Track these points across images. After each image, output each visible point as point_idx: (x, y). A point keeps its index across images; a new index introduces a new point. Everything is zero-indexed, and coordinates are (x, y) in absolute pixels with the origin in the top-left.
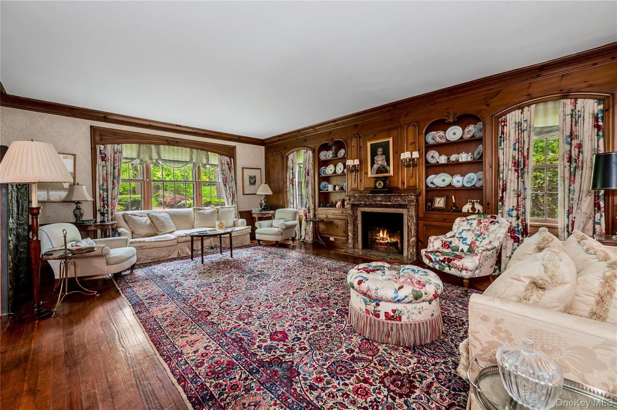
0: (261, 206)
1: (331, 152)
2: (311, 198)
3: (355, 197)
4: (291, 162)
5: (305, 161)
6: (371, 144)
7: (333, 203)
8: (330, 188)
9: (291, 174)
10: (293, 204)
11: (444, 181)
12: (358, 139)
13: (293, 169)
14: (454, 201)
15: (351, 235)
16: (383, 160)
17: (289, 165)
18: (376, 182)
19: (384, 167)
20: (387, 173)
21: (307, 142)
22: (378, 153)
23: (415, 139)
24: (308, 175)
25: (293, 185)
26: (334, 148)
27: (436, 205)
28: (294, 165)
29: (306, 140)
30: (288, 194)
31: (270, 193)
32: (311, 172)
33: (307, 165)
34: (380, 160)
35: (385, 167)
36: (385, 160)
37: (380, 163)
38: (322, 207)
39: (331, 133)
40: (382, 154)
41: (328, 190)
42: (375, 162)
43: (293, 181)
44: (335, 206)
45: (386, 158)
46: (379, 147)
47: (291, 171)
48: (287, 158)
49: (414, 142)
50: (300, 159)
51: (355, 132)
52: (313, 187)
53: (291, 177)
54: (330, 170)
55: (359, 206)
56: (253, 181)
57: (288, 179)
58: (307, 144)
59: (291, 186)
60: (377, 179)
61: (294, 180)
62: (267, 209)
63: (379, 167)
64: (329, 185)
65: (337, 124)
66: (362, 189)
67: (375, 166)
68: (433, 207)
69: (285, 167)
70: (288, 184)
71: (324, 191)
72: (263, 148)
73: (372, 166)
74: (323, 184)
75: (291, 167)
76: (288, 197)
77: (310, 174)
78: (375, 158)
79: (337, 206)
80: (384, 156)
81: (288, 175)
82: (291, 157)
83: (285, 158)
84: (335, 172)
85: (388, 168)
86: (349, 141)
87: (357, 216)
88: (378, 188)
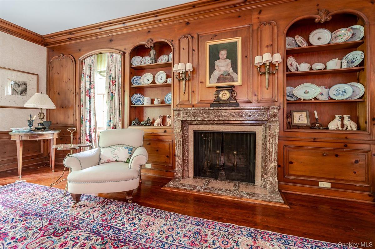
0: (31, 124)
1: (148, 58)
2: (118, 113)
3: (187, 111)
4: (88, 68)
5: (109, 67)
6: (210, 46)
7: (149, 120)
8: (146, 101)
9: (88, 84)
10: (90, 121)
11: (306, 92)
12: (190, 40)
13: (90, 77)
14: (317, 117)
15: (179, 161)
16: (227, 65)
17: (84, 71)
18: (218, 92)
19: (229, 74)
20: (233, 81)
21: (112, 42)
22: (220, 56)
23: (273, 40)
24: (114, 84)
25: (90, 97)
26: (152, 52)
27: (296, 122)
28: (92, 72)
29: (111, 41)
30: (82, 108)
31: (52, 106)
32: (119, 81)
33: (113, 72)
34: (223, 65)
35: (231, 74)
36: (230, 66)
37: (223, 69)
38: (134, 125)
39: (149, 32)
40: (227, 58)
41: (143, 104)
42: (216, 67)
43: (90, 93)
44: (152, 123)
45: (232, 63)
46: (223, 49)
47: (88, 79)
48: (82, 62)
49: (272, 45)
50: (103, 66)
51: (185, 31)
52: (121, 100)
53: (88, 87)
54: (146, 79)
55: (191, 123)
56: (20, 89)
57: (83, 89)
58: (113, 45)
59: (87, 98)
60: (219, 89)
61: (92, 90)
62: (45, 128)
63: (222, 74)
64: (145, 98)
65: (160, 20)
66: (195, 102)
67: (216, 74)
68: (293, 124)
69: (77, 75)
70: (83, 96)
71: (139, 104)
72: (44, 49)
73: (211, 73)
74: (136, 96)
75: (88, 73)
76: (83, 112)
77: (117, 83)
78: (216, 63)
79: (156, 124)
80: (229, 61)
81: (83, 85)
82: (87, 62)
83: (78, 63)
84: (153, 82)
85: (234, 75)
86: (177, 42)
87: (188, 136)
88: (221, 100)
